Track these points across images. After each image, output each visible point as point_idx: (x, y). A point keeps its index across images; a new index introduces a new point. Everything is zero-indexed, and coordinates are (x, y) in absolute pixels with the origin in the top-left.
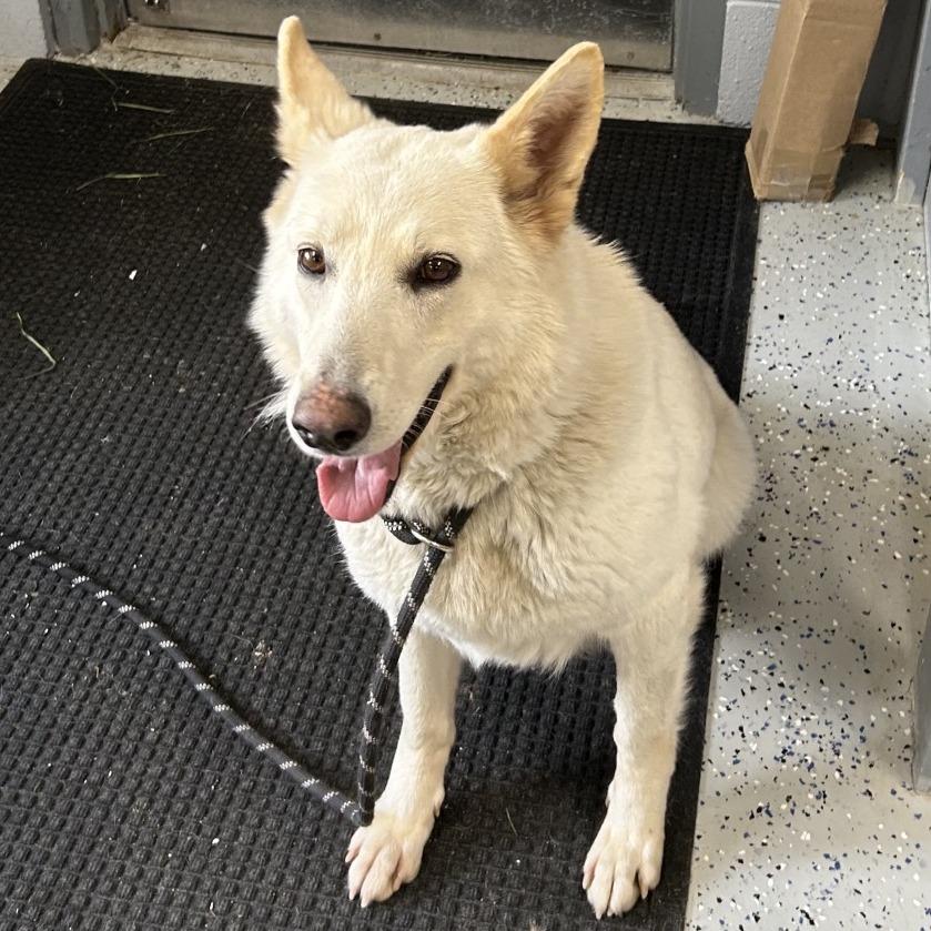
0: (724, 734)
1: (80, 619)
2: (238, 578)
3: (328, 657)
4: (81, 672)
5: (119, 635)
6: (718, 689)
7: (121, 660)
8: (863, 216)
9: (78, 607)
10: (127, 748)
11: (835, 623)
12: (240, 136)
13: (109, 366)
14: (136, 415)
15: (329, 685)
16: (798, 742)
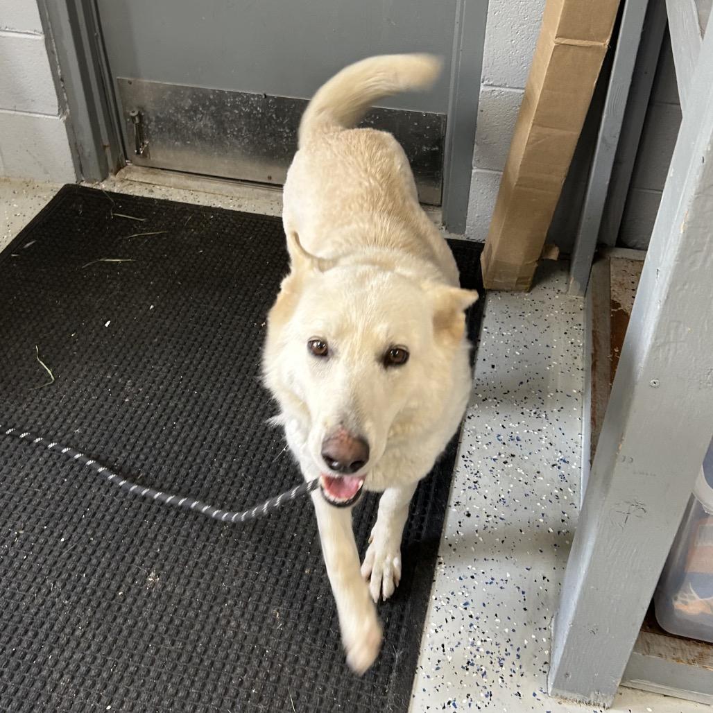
0: (432, 649)
1: (46, 551)
2: (144, 527)
3: (192, 584)
4: (42, 587)
5: (68, 562)
6: (431, 618)
7: (67, 579)
8: (548, 302)
9: (46, 542)
10: (63, 641)
11: (508, 575)
12: (182, 238)
13: (86, 383)
14: (98, 415)
15: (191, 603)
16: (478, 657)
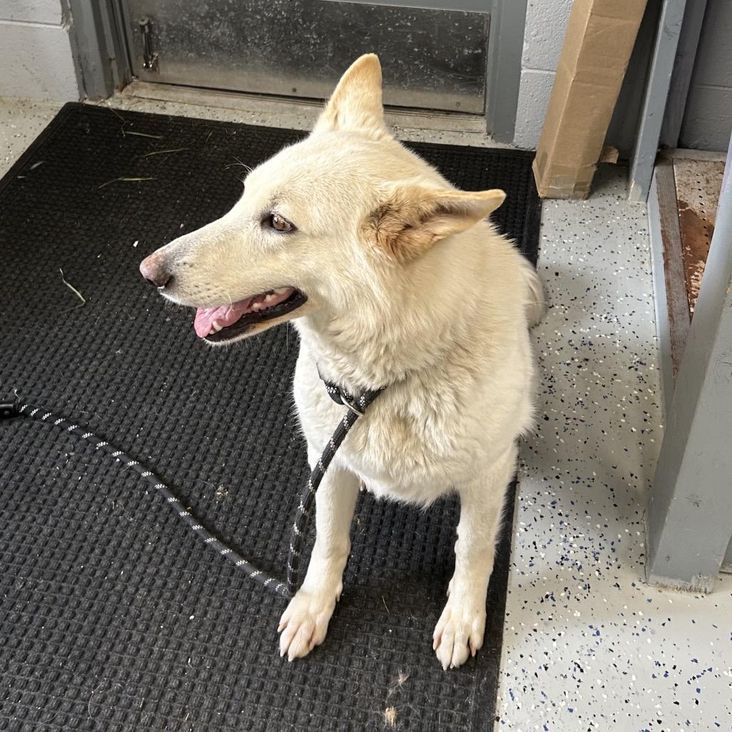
0: (523, 546)
1: (102, 470)
2: (205, 443)
3: (264, 496)
4: (103, 506)
5: (127, 480)
6: (519, 517)
7: (129, 497)
8: (609, 209)
9: (101, 462)
10: (133, 556)
11: (594, 474)
12: (205, 155)
13: (120, 304)
14: (138, 336)
15: (265, 514)
16: (572, 552)
